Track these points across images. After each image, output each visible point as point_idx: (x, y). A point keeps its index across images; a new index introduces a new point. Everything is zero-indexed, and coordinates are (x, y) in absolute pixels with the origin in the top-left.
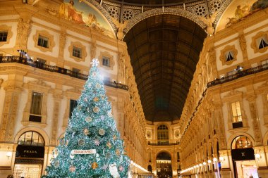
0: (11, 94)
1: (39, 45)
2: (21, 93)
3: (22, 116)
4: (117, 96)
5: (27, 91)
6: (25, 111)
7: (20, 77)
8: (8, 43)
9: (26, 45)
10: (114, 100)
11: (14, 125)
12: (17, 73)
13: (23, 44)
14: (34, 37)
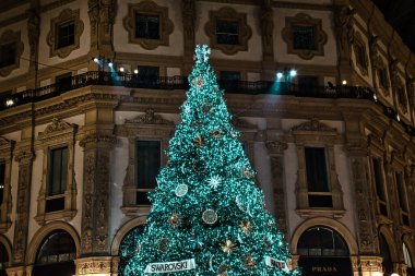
0: (93, 153)
1: (138, 35)
2: (112, 148)
3: (121, 196)
4: (340, 118)
5: (125, 140)
6: (126, 185)
7: (106, 115)
8: (78, 47)
9: (111, 43)
10: (335, 130)
11: (107, 216)
12: (98, 107)
13: (104, 43)
14: (124, 20)
